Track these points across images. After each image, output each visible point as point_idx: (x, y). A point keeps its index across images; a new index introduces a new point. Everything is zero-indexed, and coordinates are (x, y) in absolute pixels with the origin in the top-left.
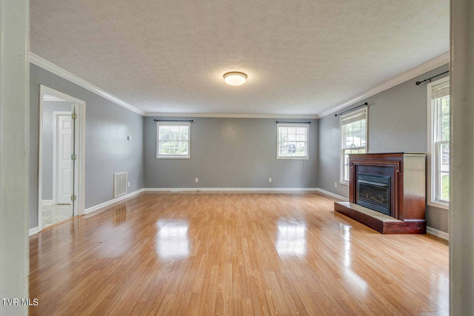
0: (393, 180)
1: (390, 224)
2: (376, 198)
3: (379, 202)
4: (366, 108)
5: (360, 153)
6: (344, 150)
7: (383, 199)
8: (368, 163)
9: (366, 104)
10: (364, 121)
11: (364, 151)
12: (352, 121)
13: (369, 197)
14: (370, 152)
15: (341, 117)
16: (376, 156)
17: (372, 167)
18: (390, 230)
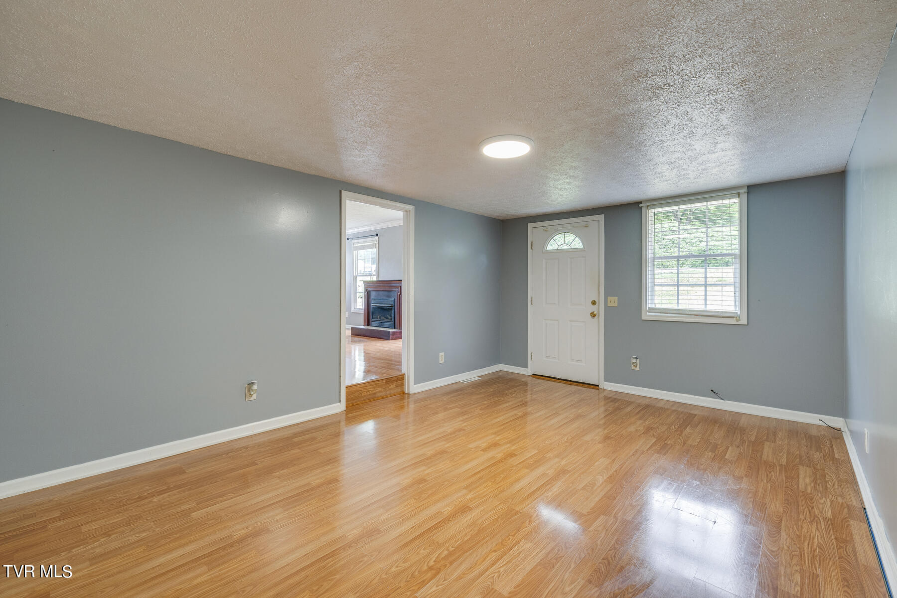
0: (396, 300)
1: (394, 333)
2: (385, 318)
3: (387, 320)
4: (377, 238)
5: (371, 280)
6: (356, 277)
7: (390, 317)
8: (379, 289)
9: (377, 235)
10: (375, 250)
11: (374, 279)
12: (364, 248)
13: (380, 318)
14: (380, 279)
15: (353, 241)
16: (385, 282)
17: (382, 292)
18: (394, 337)
